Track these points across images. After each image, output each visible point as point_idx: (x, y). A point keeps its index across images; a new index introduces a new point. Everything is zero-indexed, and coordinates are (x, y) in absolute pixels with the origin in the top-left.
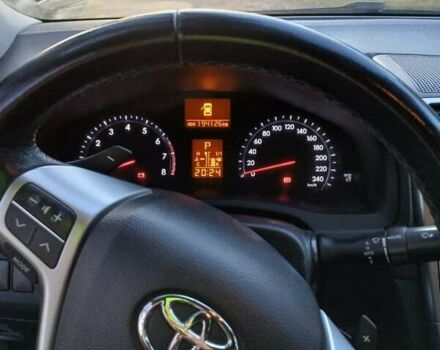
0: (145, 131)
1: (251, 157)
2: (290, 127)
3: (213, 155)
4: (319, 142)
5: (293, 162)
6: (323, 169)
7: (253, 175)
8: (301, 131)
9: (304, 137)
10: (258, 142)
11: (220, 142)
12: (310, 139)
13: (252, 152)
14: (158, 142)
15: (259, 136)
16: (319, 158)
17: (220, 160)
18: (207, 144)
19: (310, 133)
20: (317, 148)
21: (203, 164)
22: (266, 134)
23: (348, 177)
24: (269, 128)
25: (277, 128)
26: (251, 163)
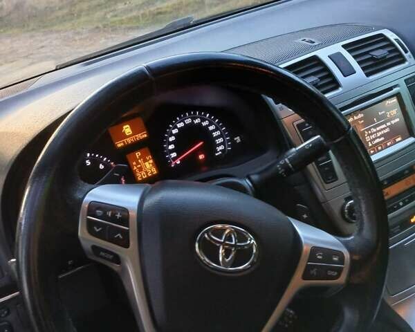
0: (88, 163)
1: (172, 151)
2: (188, 121)
3: (145, 161)
4: (211, 124)
5: (201, 143)
6: (221, 140)
7: (178, 162)
8: (197, 121)
9: (200, 124)
10: (172, 139)
11: (146, 149)
12: (205, 124)
13: (171, 147)
14: (101, 167)
15: (171, 135)
16: (215, 134)
17: (151, 161)
18: (138, 154)
19: (203, 120)
20: (211, 128)
21: (141, 169)
22: (175, 131)
23: (238, 139)
24: (176, 127)
25: (180, 125)
26: (174, 155)
